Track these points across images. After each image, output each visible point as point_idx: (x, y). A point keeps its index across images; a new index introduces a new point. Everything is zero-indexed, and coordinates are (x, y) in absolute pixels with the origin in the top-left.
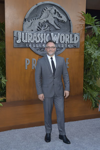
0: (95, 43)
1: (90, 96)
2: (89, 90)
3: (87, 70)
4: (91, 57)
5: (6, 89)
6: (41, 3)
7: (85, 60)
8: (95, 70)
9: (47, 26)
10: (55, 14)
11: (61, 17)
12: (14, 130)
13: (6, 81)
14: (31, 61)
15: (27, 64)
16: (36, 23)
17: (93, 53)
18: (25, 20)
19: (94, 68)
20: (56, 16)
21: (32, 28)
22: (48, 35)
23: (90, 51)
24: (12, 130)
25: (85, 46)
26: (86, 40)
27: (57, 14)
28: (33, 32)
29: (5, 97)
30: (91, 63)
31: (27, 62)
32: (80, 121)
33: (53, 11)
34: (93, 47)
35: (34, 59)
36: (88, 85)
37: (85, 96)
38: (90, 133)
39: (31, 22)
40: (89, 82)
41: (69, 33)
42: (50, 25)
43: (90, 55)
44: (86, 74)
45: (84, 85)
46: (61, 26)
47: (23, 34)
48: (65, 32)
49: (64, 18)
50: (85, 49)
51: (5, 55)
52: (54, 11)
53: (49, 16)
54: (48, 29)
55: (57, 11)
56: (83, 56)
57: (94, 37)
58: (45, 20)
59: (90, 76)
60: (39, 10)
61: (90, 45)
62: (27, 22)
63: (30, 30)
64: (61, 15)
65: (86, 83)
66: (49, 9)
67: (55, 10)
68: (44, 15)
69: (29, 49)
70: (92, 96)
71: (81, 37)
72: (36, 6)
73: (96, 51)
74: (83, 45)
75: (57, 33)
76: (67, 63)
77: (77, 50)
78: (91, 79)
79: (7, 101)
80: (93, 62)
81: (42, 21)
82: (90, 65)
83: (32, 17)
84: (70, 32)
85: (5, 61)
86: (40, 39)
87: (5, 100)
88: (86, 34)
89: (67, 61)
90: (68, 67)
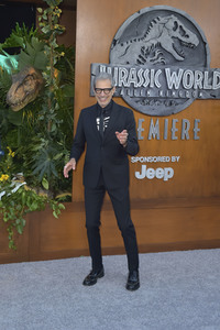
6: (147, 9)
9: (157, 54)
10: (175, 30)
11: (188, 36)
16: (136, 48)
18: (115, 42)
20: (177, 34)
21: (127, 58)
22: (160, 71)
24: (82, 258)
27: (178, 30)
28: (129, 66)
29: (71, 192)
33: (171, 24)
39: (126, 45)
41: (202, 69)
42: (164, 52)
46: (186, 54)
47: (110, 69)
48: (194, 67)
49: (194, 39)
51: (73, 110)
52: (173, 25)
53: (162, 35)
54: (159, 60)
55: (180, 23)
58: (155, 42)
60: (142, 23)
62: (118, 46)
63: (123, 61)
64: (188, 32)
66: (162, 20)
67: (176, 23)
68: (153, 32)
69: (120, 99)
72: (136, 15)
75: (177, 68)
76: (197, 129)
79: (73, 200)
81: (147, 45)
83: (129, 37)
84: (205, 66)
86: (142, 81)
87: (69, 199)
89: (197, 125)
90: (197, 137)
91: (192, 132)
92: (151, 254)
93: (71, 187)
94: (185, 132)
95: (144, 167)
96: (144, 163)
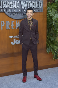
0: (55, 8)
1: (52, 50)
2: (51, 45)
3: (49, 29)
4: (52, 19)
7: (48, 21)
8: (55, 29)
14: (6, 23)
15: (2, 25)
17: (53, 16)
19: (55, 27)
23: (51, 14)
25: (47, 11)
26: (48, 6)
30: (52, 23)
31: (2, 24)
32: (44, 70)
34: (53, 11)
35: (8, 21)
36: (50, 41)
37: (48, 50)
38: (53, 79)
40: (51, 39)
43: (51, 17)
44: (49, 32)
45: (47, 41)
50: (47, 13)
56: (46, 18)
57: (54, 4)
59: (52, 34)
61: (51, 10)
65: (49, 40)
69: (4, 13)
70: (53, 49)
71: (44, 4)
73: (56, 15)
74: (46, 10)
77: (41, 14)
78: (52, 36)
80: (54, 23)
82: (51, 25)
88: (48, 1)
92: (19, 74)
95: (14, 40)
96: (14, 38)
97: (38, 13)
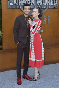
5: (2, 40)
12: (9, 71)
13: (2, 34)
24: (7, 71)
29: (2, 46)
51: (1, 14)
69: (20, 9)
76: (49, 20)
77: (56, 10)
79: (3, 49)
85: (1, 19)
87: (2, 49)
89: (49, 18)
90: (49, 23)
91: (47, 21)
93: (2, 44)
94: (44, 21)
97: (53, 10)
